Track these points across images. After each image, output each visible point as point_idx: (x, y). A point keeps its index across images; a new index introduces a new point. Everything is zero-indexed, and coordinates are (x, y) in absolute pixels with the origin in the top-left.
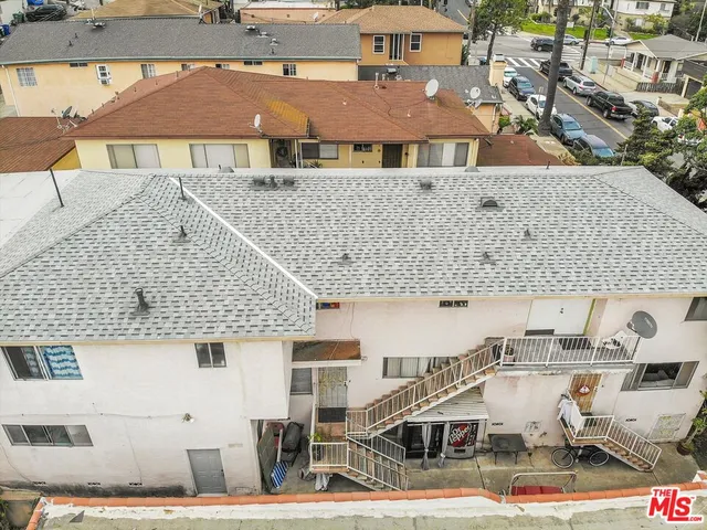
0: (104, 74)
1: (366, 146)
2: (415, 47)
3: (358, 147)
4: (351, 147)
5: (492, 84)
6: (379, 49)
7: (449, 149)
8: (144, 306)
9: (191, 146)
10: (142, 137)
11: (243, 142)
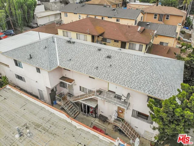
0: (80, 17)
1: (117, 41)
2: (167, 18)
3: (115, 41)
4: (114, 41)
5: (176, 32)
6: (155, 18)
7: (137, 46)
8: (31, 58)
9: (77, 34)
10: (69, 30)
11: (86, 35)
